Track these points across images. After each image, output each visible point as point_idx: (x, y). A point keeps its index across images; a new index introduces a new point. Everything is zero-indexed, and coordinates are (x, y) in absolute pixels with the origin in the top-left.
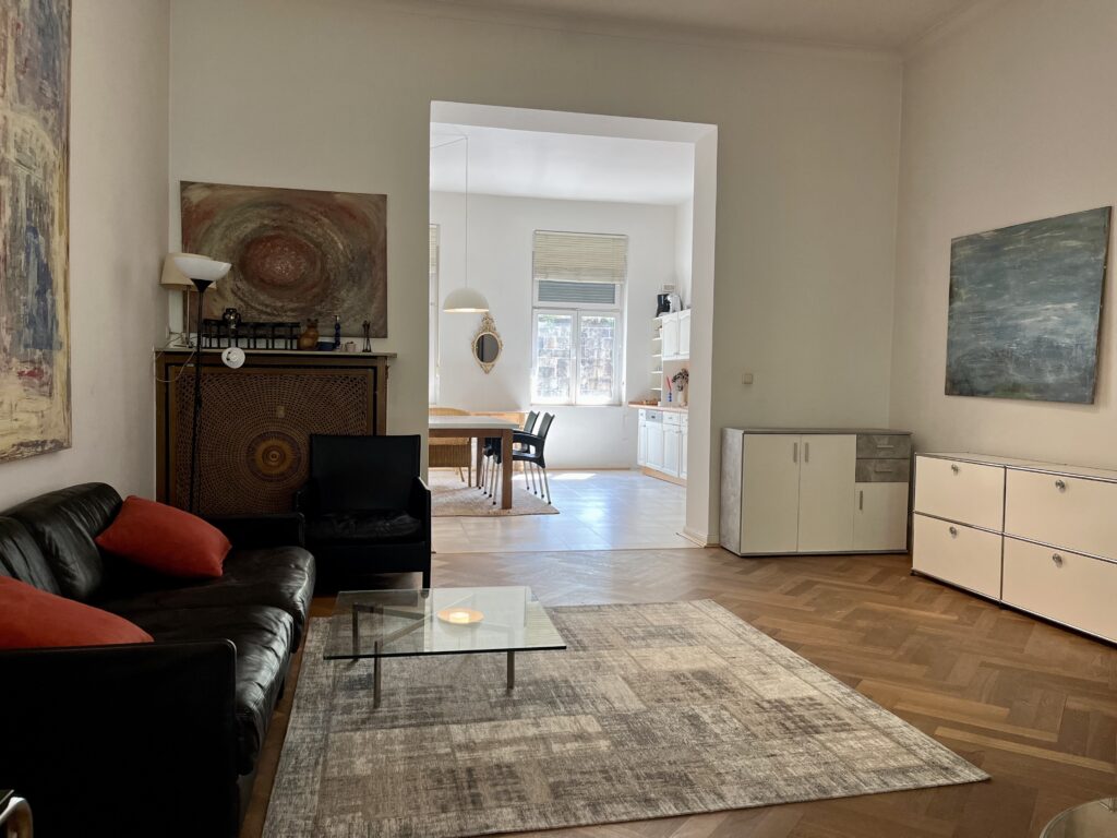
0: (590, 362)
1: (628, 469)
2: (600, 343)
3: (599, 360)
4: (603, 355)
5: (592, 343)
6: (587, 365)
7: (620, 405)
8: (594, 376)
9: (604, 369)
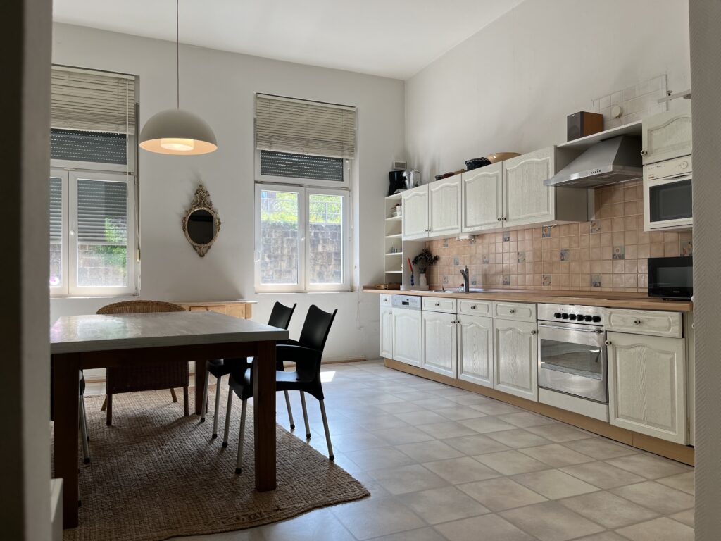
0: (275, 257)
1: (364, 360)
2: (283, 242)
3: (282, 256)
4: (286, 252)
5: (277, 242)
6: (273, 259)
7: (352, 290)
8: (279, 269)
9: (286, 262)
